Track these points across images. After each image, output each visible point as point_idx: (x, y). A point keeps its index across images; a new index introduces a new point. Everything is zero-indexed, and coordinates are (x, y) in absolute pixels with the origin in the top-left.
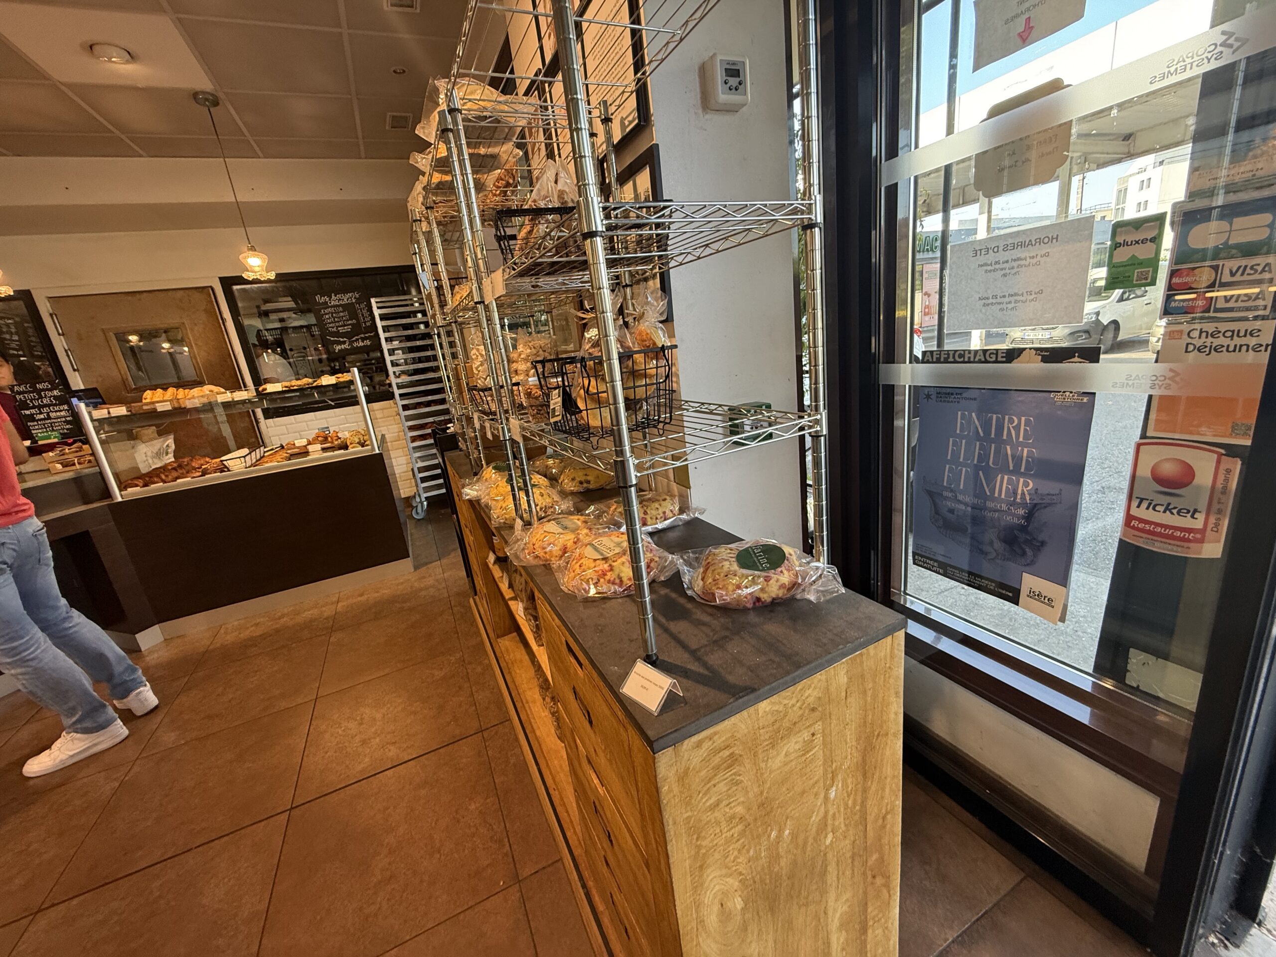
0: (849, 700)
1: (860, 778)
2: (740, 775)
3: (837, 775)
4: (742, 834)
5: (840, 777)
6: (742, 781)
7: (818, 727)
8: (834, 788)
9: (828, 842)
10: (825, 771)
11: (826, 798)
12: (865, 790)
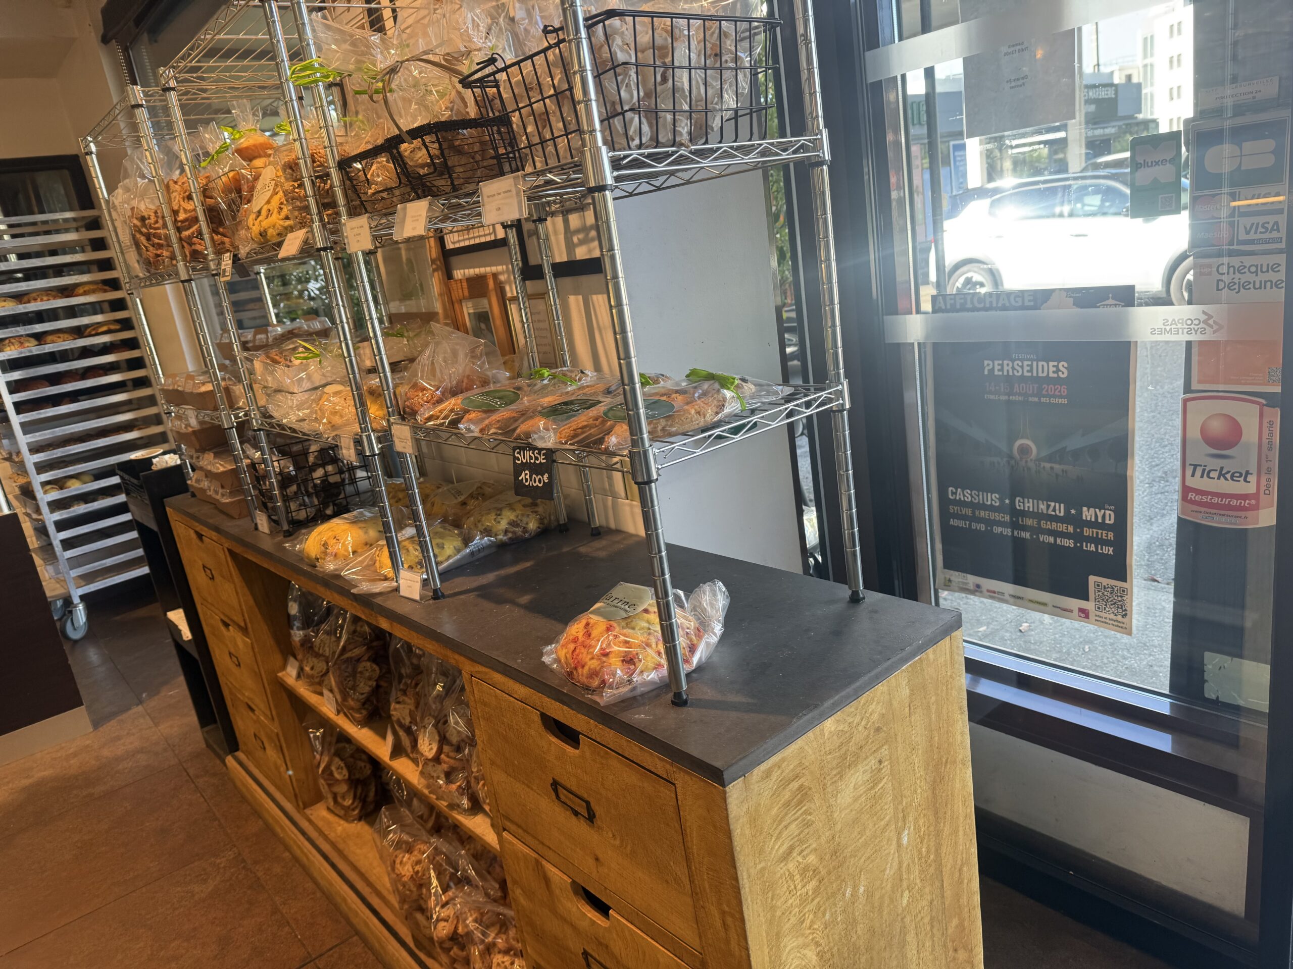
0: (913, 718)
1: (932, 818)
2: (810, 814)
3: (908, 813)
4: (816, 891)
5: (911, 818)
6: (814, 822)
7: (885, 751)
8: (906, 832)
9: (905, 902)
10: (896, 808)
11: (899, 845)
12: (938, 833)
